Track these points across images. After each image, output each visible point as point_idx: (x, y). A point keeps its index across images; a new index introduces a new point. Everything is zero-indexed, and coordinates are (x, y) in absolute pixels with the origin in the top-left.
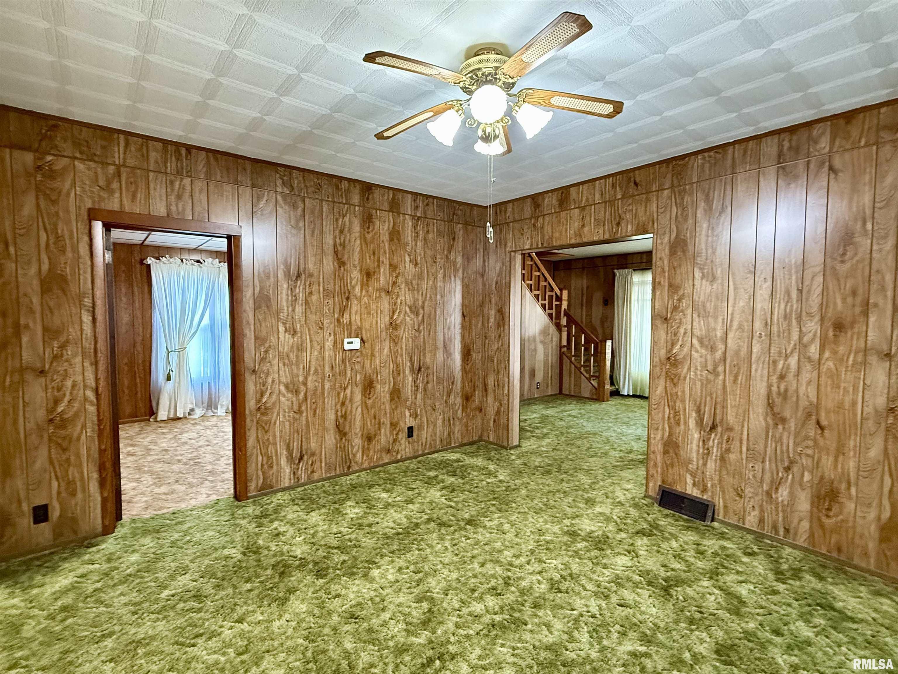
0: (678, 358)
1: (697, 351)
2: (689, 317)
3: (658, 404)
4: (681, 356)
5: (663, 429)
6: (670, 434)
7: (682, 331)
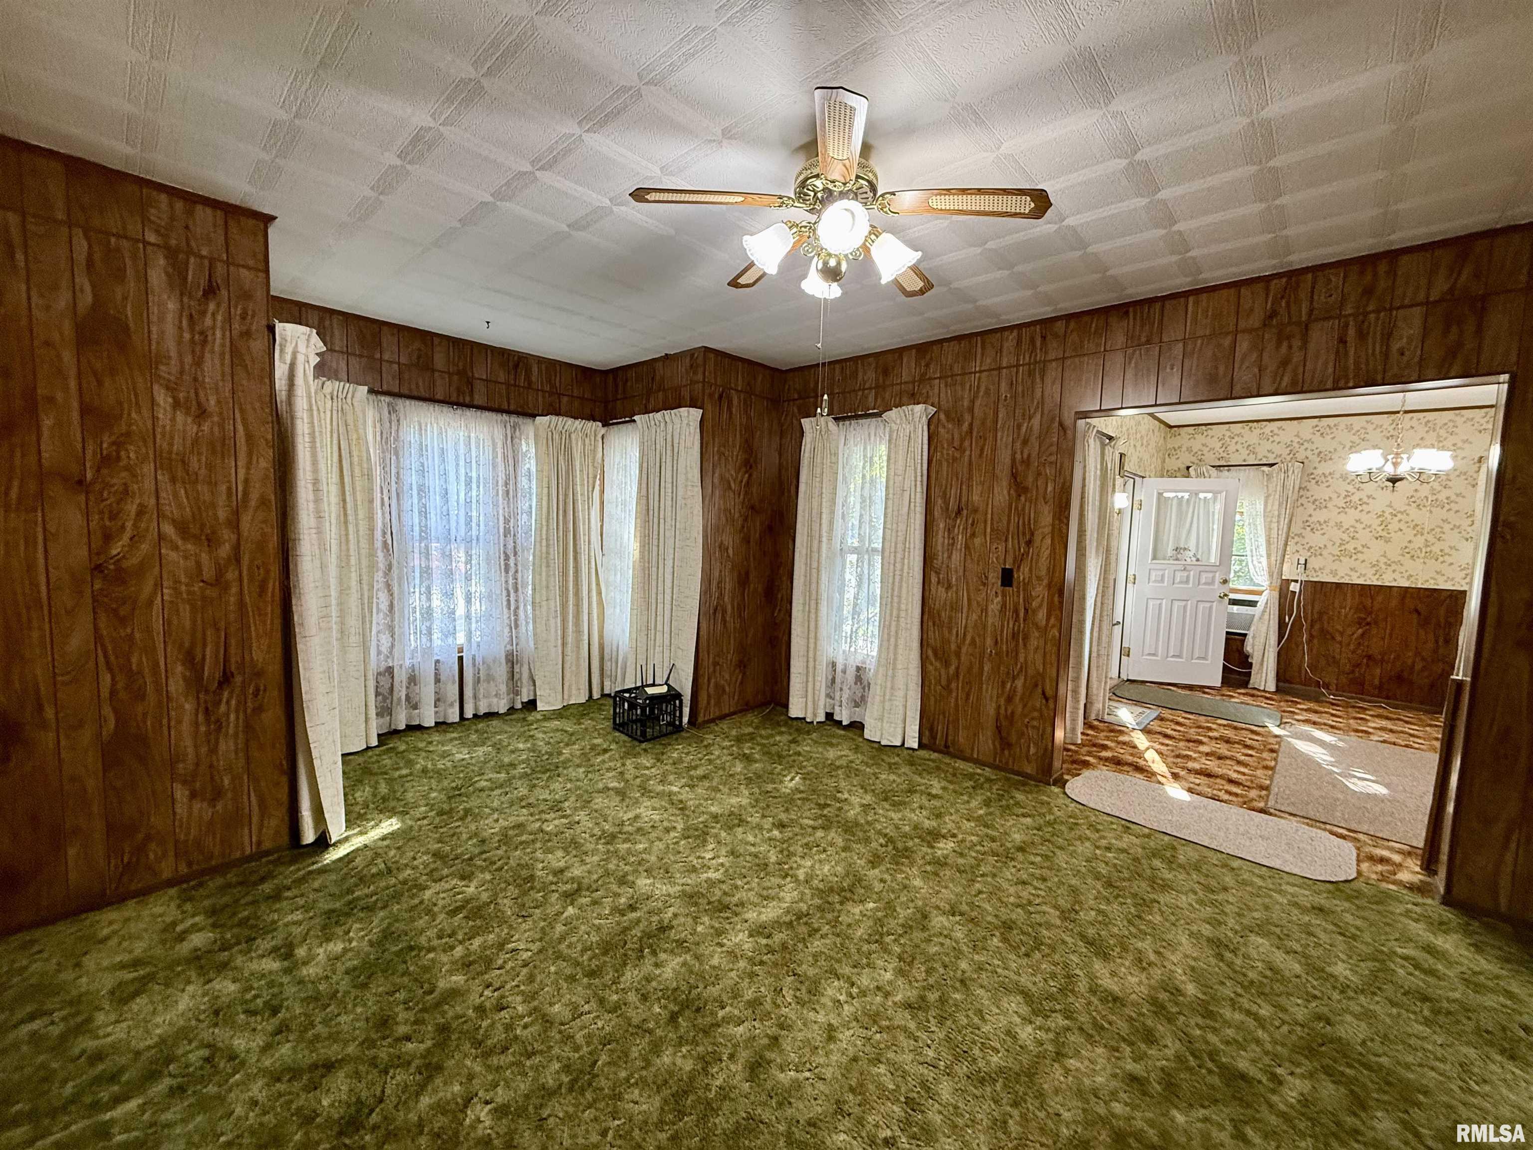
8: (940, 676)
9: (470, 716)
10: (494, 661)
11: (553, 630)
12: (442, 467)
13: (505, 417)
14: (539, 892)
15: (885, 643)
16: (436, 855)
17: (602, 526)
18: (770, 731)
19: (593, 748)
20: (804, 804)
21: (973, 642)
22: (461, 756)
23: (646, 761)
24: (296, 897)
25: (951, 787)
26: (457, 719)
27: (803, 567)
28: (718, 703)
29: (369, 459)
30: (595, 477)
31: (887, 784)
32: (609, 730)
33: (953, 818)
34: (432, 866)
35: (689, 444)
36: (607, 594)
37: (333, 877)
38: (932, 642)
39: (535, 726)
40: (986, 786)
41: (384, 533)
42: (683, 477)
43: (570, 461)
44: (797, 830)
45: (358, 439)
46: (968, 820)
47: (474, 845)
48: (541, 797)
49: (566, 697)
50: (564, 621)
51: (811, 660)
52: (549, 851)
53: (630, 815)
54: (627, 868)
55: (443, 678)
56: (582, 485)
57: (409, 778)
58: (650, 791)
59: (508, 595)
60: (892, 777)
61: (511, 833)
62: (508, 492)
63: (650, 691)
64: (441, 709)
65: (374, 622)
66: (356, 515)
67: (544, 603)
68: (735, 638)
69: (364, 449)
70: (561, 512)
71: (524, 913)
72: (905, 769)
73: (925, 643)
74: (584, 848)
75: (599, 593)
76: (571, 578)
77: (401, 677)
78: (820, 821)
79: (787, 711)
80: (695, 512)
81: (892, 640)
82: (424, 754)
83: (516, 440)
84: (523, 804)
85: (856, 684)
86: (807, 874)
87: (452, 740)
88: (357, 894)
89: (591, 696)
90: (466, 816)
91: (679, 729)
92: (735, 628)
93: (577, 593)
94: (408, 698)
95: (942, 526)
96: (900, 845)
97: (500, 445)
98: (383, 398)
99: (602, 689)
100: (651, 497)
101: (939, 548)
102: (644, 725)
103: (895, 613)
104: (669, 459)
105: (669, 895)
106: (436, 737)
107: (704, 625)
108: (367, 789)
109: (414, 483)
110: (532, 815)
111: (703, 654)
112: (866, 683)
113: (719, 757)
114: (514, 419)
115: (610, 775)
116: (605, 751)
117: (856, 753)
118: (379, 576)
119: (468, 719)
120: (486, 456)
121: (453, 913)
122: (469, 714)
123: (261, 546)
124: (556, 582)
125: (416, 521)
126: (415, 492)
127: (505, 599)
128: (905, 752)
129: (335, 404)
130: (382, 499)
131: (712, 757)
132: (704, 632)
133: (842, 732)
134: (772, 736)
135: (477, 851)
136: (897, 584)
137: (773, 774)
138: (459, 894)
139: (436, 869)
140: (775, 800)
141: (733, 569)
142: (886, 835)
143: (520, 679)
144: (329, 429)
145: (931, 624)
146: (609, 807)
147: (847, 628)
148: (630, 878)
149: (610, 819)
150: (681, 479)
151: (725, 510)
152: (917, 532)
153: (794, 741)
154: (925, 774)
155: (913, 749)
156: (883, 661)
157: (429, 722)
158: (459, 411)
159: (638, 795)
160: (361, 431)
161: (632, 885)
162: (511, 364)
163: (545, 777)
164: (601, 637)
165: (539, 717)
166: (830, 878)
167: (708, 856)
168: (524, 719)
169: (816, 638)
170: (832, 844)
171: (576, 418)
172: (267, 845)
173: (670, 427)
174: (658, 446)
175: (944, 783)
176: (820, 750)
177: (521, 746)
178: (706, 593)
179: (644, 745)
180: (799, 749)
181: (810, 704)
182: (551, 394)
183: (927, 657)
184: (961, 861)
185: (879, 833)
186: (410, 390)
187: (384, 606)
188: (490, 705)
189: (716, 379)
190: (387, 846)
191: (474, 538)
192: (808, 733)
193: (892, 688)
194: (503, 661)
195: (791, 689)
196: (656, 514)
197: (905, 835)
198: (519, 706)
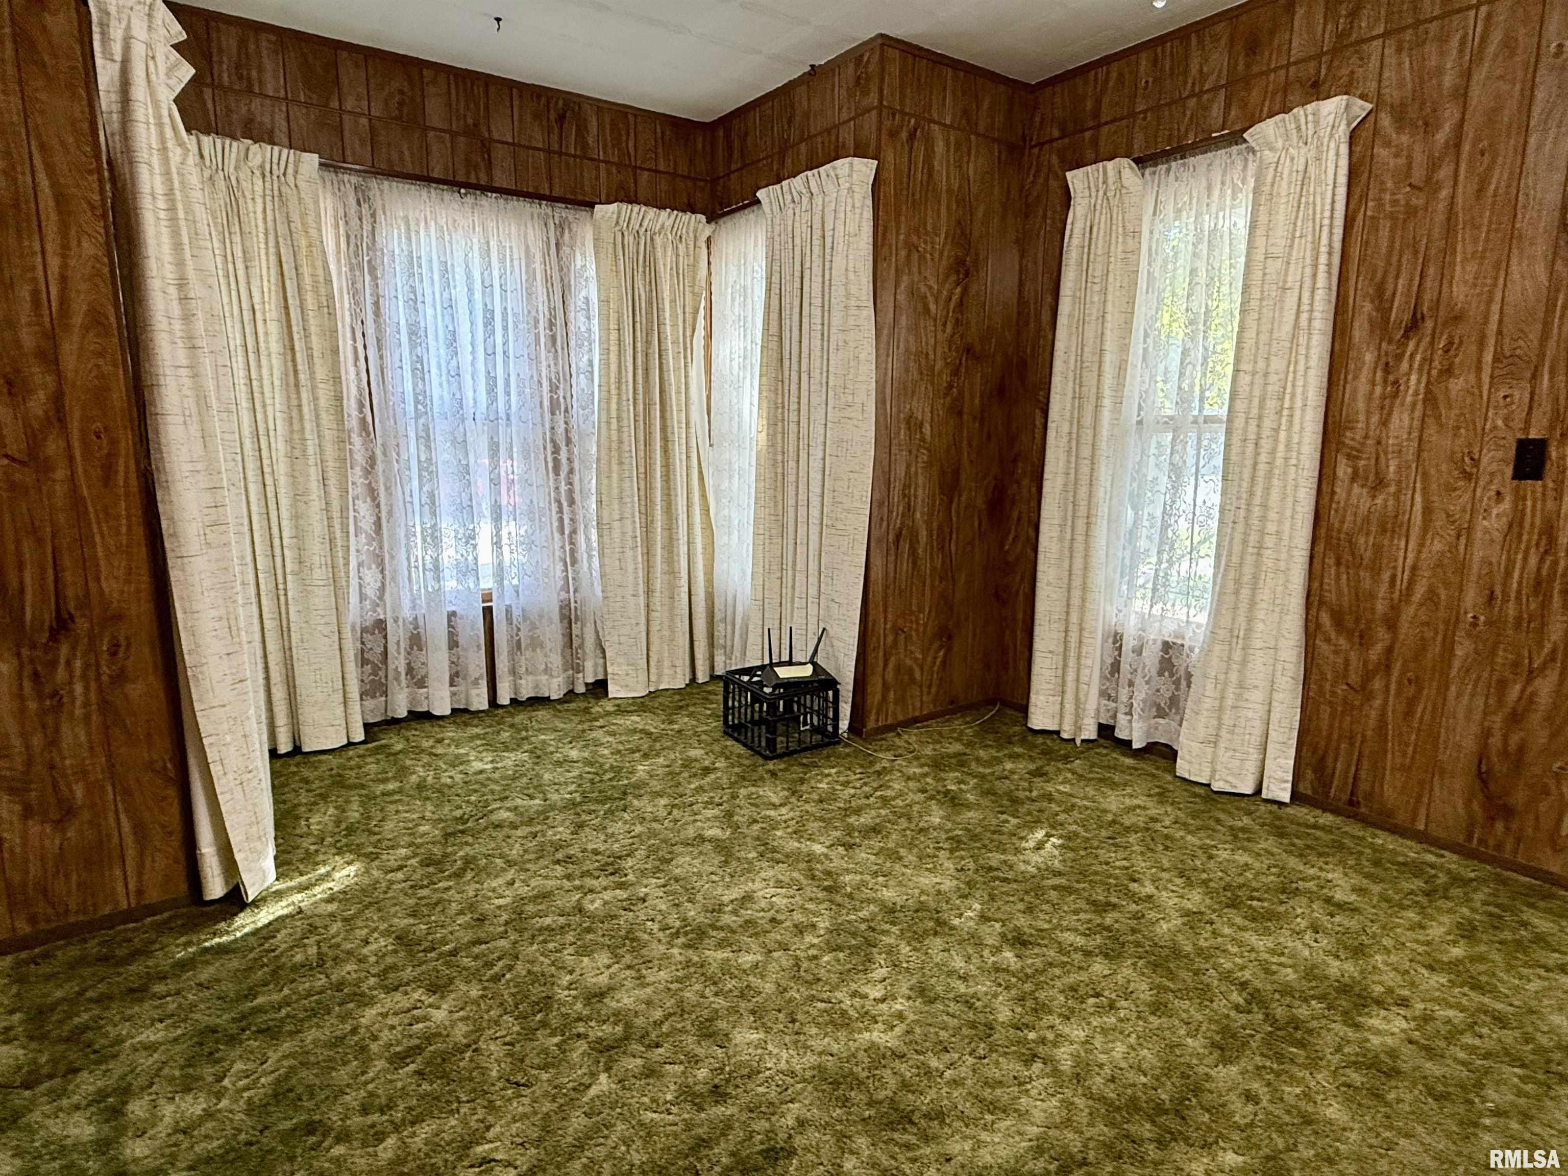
8: (1347, 662)
9: (506, 702)
10: (541, 617)
11: (630, 568)
12: (446, 295)
13: (545, 208)
14: (553, 1034)
15: (1230, 599)
16: (403, 939)
17: (709, 398)
18: (993, 752)
19: (687, 763)
20: (1062, 898)
21: (1432, 596)
22: (477, 765)
23: (772, 793)
24: (169, 995)
25: (1376, 889)
26: (485, 706)
27: (1063, 457)
28: (901, 700)
29: (329, 282)
30: (696, 312)
31: (1233, 871)
32: (717, 735)
33: (1393, 958)
34: (389, 960)
35: (852, 228)
36: (716, 514)
37: (235, 963)
38: (1331, 597)
39: (601, 722)
40: (1455, 892)
41: (361, 406)
42: (842, 291)
43: (654, 283)
44: (1052, 953)
45: (310, 245)
46: (1431, 968)
47: (465, 927)
48: (590, 847)
49: (653, 678)
50: (648, 554)
51: (1074, 628)
52: (584, 951)
53: (736, 893)
54: (720, 1003)
55: (462, 641)
56: (674, 325)
57: (397, 797)
58: (774, 850)
59: (561, 511)
60: (1242, 858)
61: (530, 908)
62: (553, 339)
63: (784, 673)
64: (461, 688)
65: (352, 549)
66: (312, 373)
67: (616, 525)
68: (932, 586)
69: (319, 264)
70: (640, 372)
71: (519, 1078)
72: (1269, 843)
73: (1315, 600)
74: (644, 952)
75: (706, 511)
76: (658, 483)
77: (397, 635)
78: (1099, 939)
79: (1026, 717)
80: (863, 356)
81: (1245, 592)
82: (426, 759)
83: (566, 250)
84: (559, 856)
85: (1160, 674)
86: (1076, 1056)
87: (473, 738)
88: (260, 1000)
89: (693, 679)
90: (464, 870)
91: (833, 739)
92: (933, 569)
93: (669, 508)
94: (410, 670)
95: (1369, 357)
96: (1279, 1012)
97: (538, 258)
98: (346, 177)
99: (712, 667)
100: (786, 334)
101: (1361, 405)
102: (772, 730)
103: (1253, 538)
104: (817, 261)
105: (792, 1074)
106: (450, 733)
107: (878, 562)
108: (331, 811)
109: (403, 322)
110: (568, 877)
111: (875, 612)
112: (1182, 672)
113: (901, 794)
114: (561, 212)
115: (709, 813)
116: (707, 771)
117: (1161, 802)
118: (356, 475)
119: (503, 706)
120: (516, 277)
121: (399, 1060)
122: (504, 698)
123: (100, 395)
124: (632, 488)
125: (409, 387)
126: (404, 339)
127: (555, 517)
128: (1262, 807)
129: (268, 185)
130: (355, 348)
131: (889, 793)
132: (877, 573)
133: (1129, 761)
134: (999, 761)
135: (466, 937)
136: (1260, 480)
137: (1001, 833)
138: (418, 1020)
139: (393, 968)
140: (1006, 888)
141: (929, 465)
142: (1243, 985)
143: (581, 646)
144: (261, 229)
145: (1331, 561)
146: (700, 875)
147: (1146, 570)
148: (722, 1025)
149: (699, 897)
150: (838, 292)
151: (918, 354)
152: (1312, 373)
153: (1038, 773)
154: (1313, 858)
155: (1280, 804)
156: (1223, 634)
157: (442, 708)
158: (469, 199)
159: (753, 854)
160: (313, 232)
161: (723, 1040)
162: (553, 116)
163: (602, 809)
164: (709, 581)
165: (610, 707)
166: (1132, 1076)
167: (876, 992)
168: (586, 710)
169: (1084, 588)
170: (1128, 995)
171: (662, 207)
172: (153, 896)
173: (818, 201)
174: (798, 241)
175: (1357, 880)
176: (1090, 791)
177: (574, 754)
178: (881, 505)
179: (771, 765)
180: (1050, 788)
181: (1069, 707)
182: (620, 166)
183: (1318, 626)
184: (1431, 1068)
185: (1226, 977)
186: (389, 161)
187: (367, 524)
188: (537, 686)
189: (902, 102)
190: (332, 915)
191: (502, 414)
192: (1066, 759)
193: (1241, 686)
194: (556, 617)
195: (1034, 678)
196: (795, 366)
197: (1286, 991)
198: (581, 689)
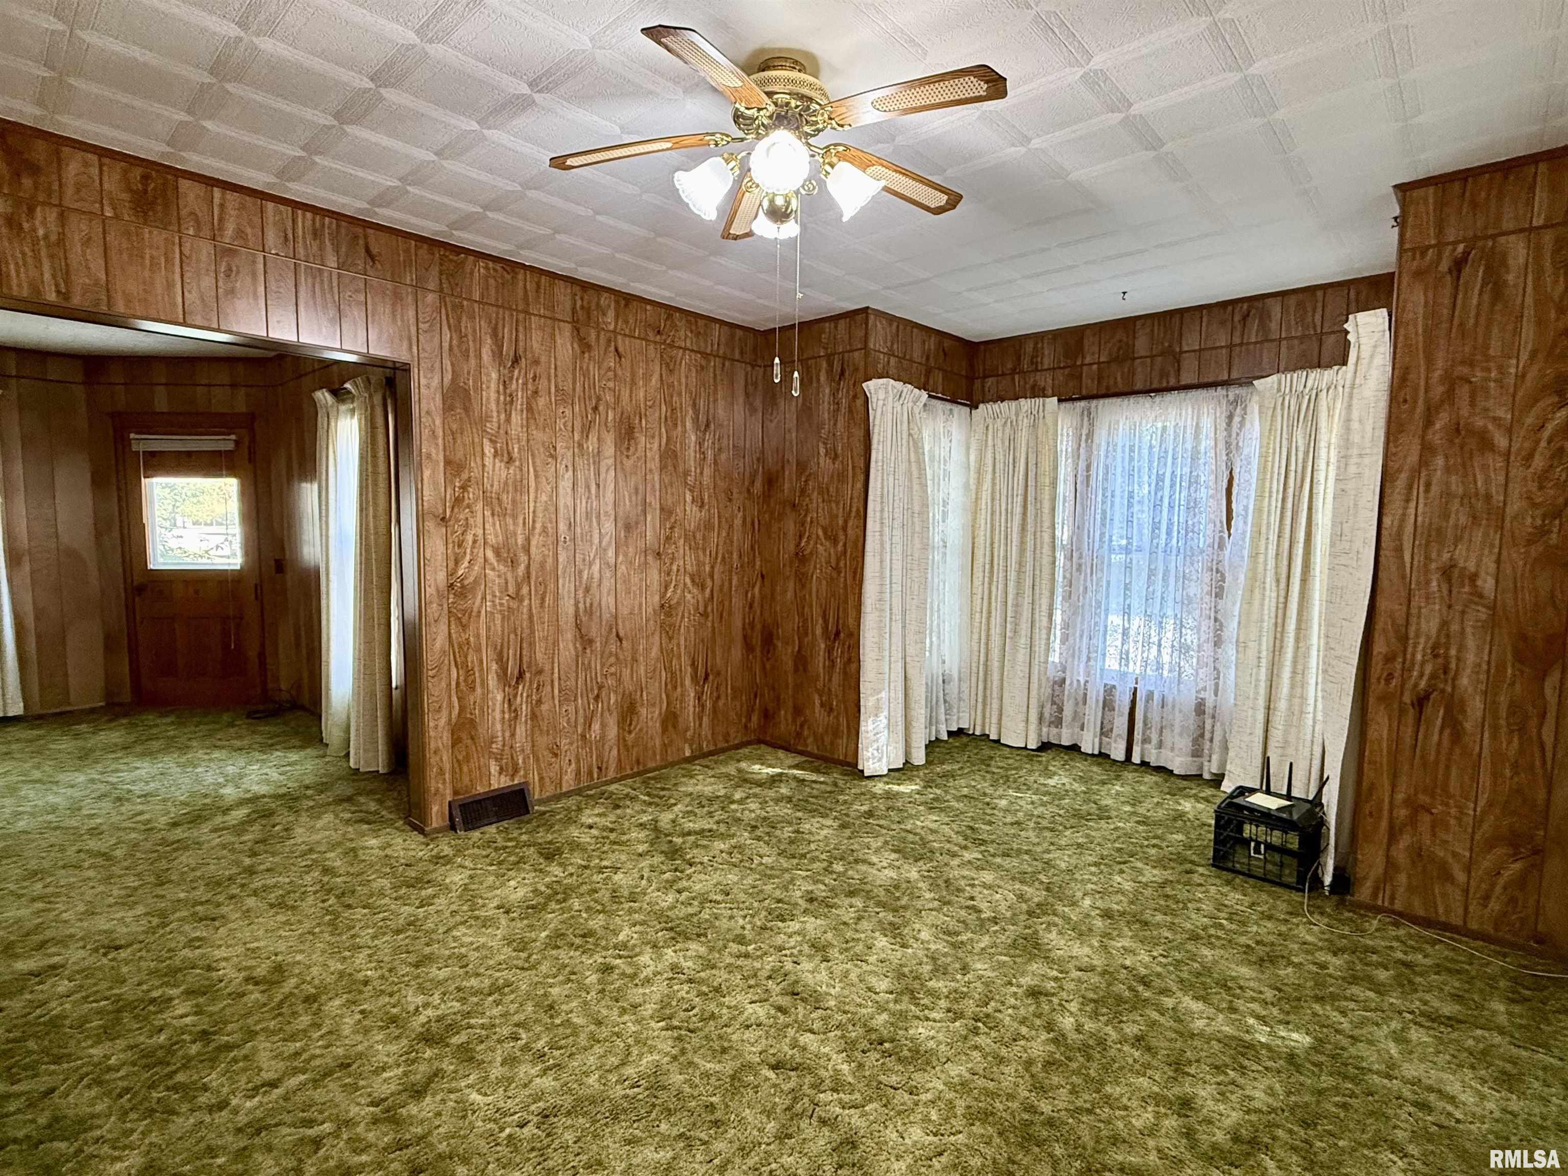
0: (466, 582)
1: (493, 569)
2: (479, 515)
3: (439, 667)
4: (471, 579)
5: (450, 706)
6: (462, 709)
7: (470, 538)
9: (1138, 762)
13: (1220, 391)
26: (1121, 758)
55: (1117, 707)
64: (1111, 740)
67: (1252, 645)
70: (1288, 513)
94: (1077, 716)
